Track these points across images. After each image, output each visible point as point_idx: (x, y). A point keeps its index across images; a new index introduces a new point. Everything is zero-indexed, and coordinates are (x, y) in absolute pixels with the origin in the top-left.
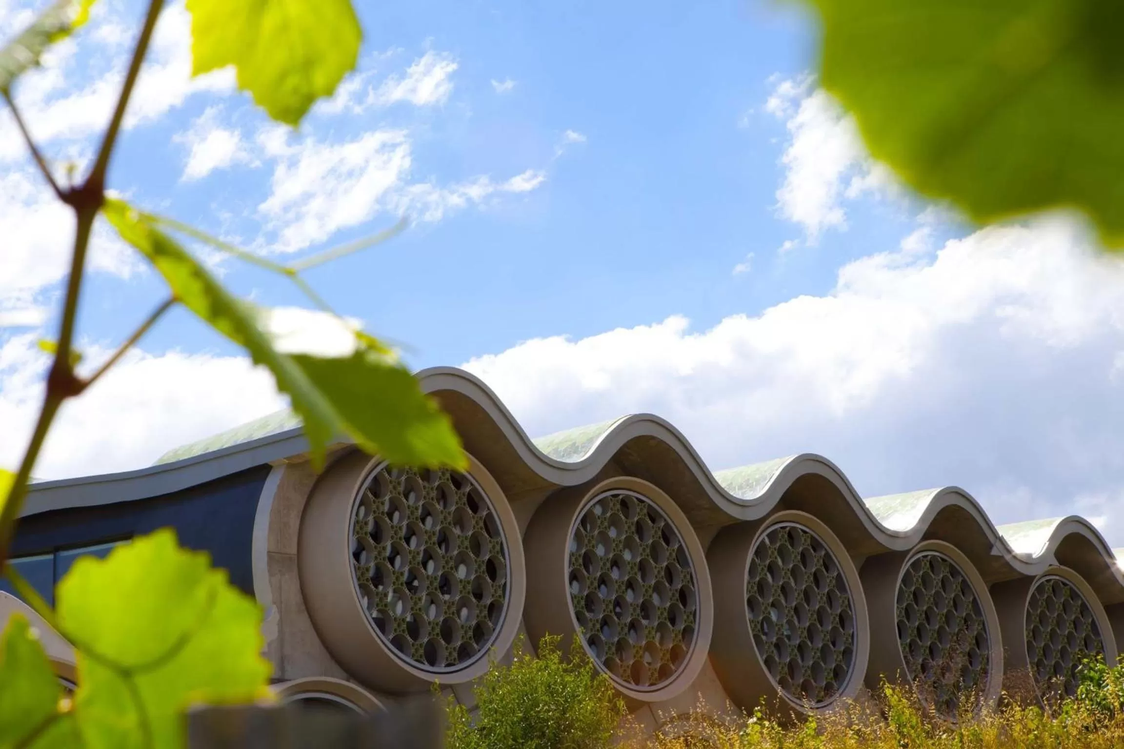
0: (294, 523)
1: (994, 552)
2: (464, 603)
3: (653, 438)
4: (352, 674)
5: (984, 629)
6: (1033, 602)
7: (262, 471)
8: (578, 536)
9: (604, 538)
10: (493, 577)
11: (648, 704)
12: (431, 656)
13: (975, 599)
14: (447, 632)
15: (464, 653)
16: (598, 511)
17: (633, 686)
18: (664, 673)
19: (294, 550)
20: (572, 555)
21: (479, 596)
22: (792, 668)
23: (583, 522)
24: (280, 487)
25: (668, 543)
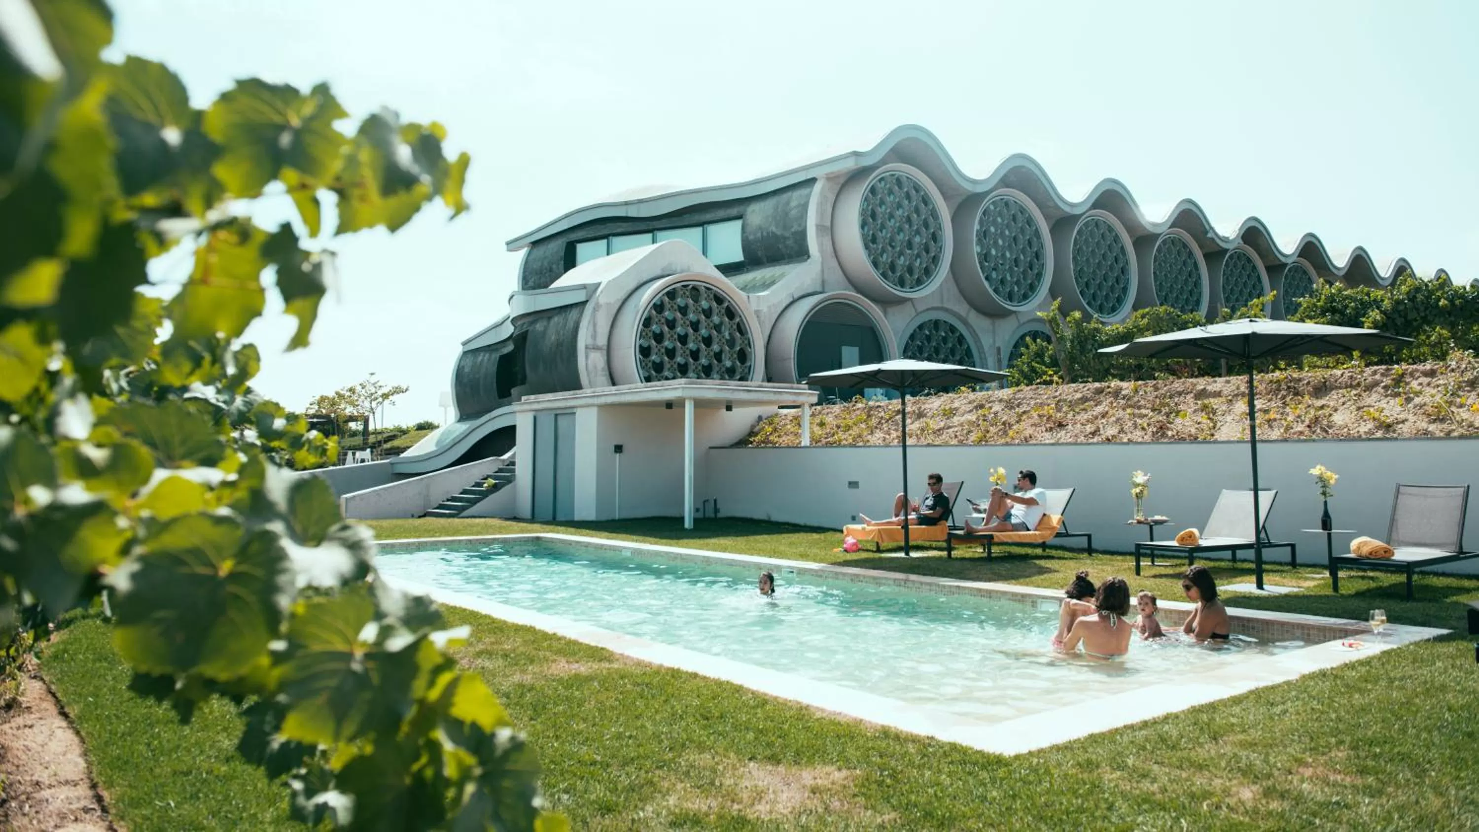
0: (830, 209)
1: (1209, 235)
2: (918, 256)
3: (1023, 167)
4: (859, 290)
5: (1200, 278)
6: (1227, 265)
7: (813, 181)
8: (981, 222)
9: (994, 223)
10: (935, 242)
11: (1015, 312)
12: (902, 283)
13: (1195, 262)
14: (910, 270)
15: (919, 282)
16: (992, 207)
17: (1008, 303)
18: (1025, 297)
19: (829, 224)
20: (977, 231)
21: (927, 252)
22: (1094, 296)
23: (984, 213)
24: (823, 188)
25: (1030, 226)
